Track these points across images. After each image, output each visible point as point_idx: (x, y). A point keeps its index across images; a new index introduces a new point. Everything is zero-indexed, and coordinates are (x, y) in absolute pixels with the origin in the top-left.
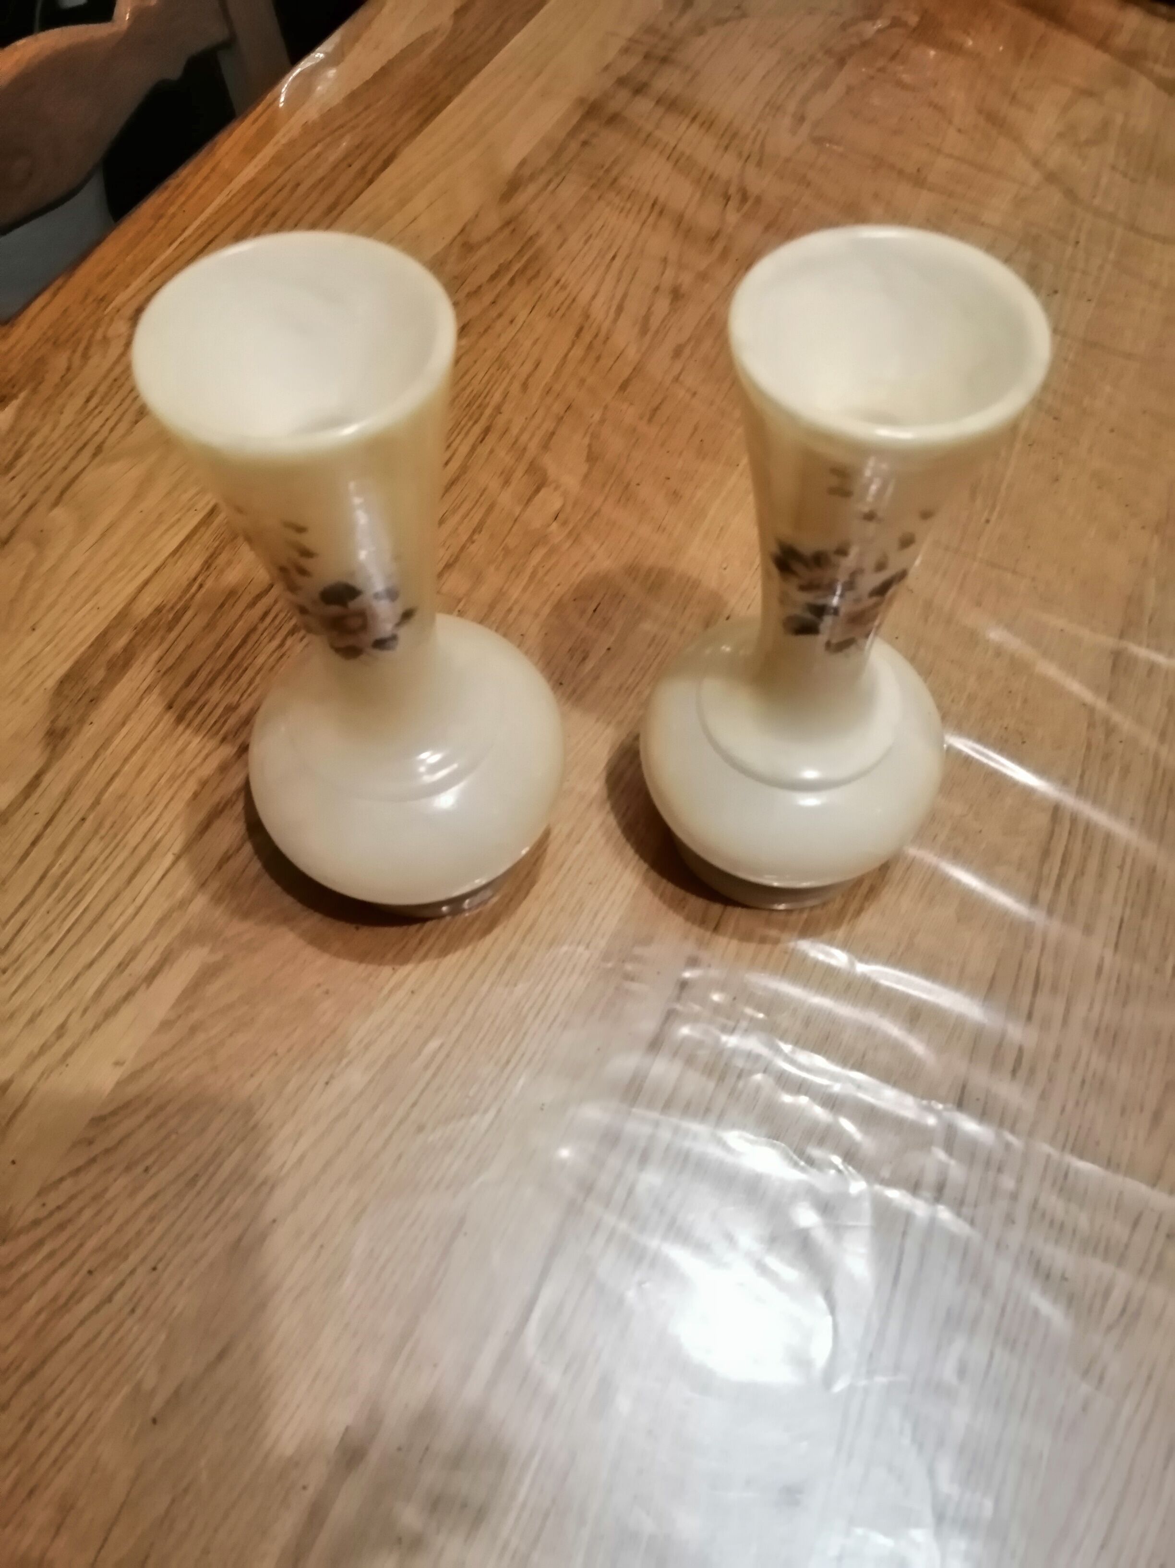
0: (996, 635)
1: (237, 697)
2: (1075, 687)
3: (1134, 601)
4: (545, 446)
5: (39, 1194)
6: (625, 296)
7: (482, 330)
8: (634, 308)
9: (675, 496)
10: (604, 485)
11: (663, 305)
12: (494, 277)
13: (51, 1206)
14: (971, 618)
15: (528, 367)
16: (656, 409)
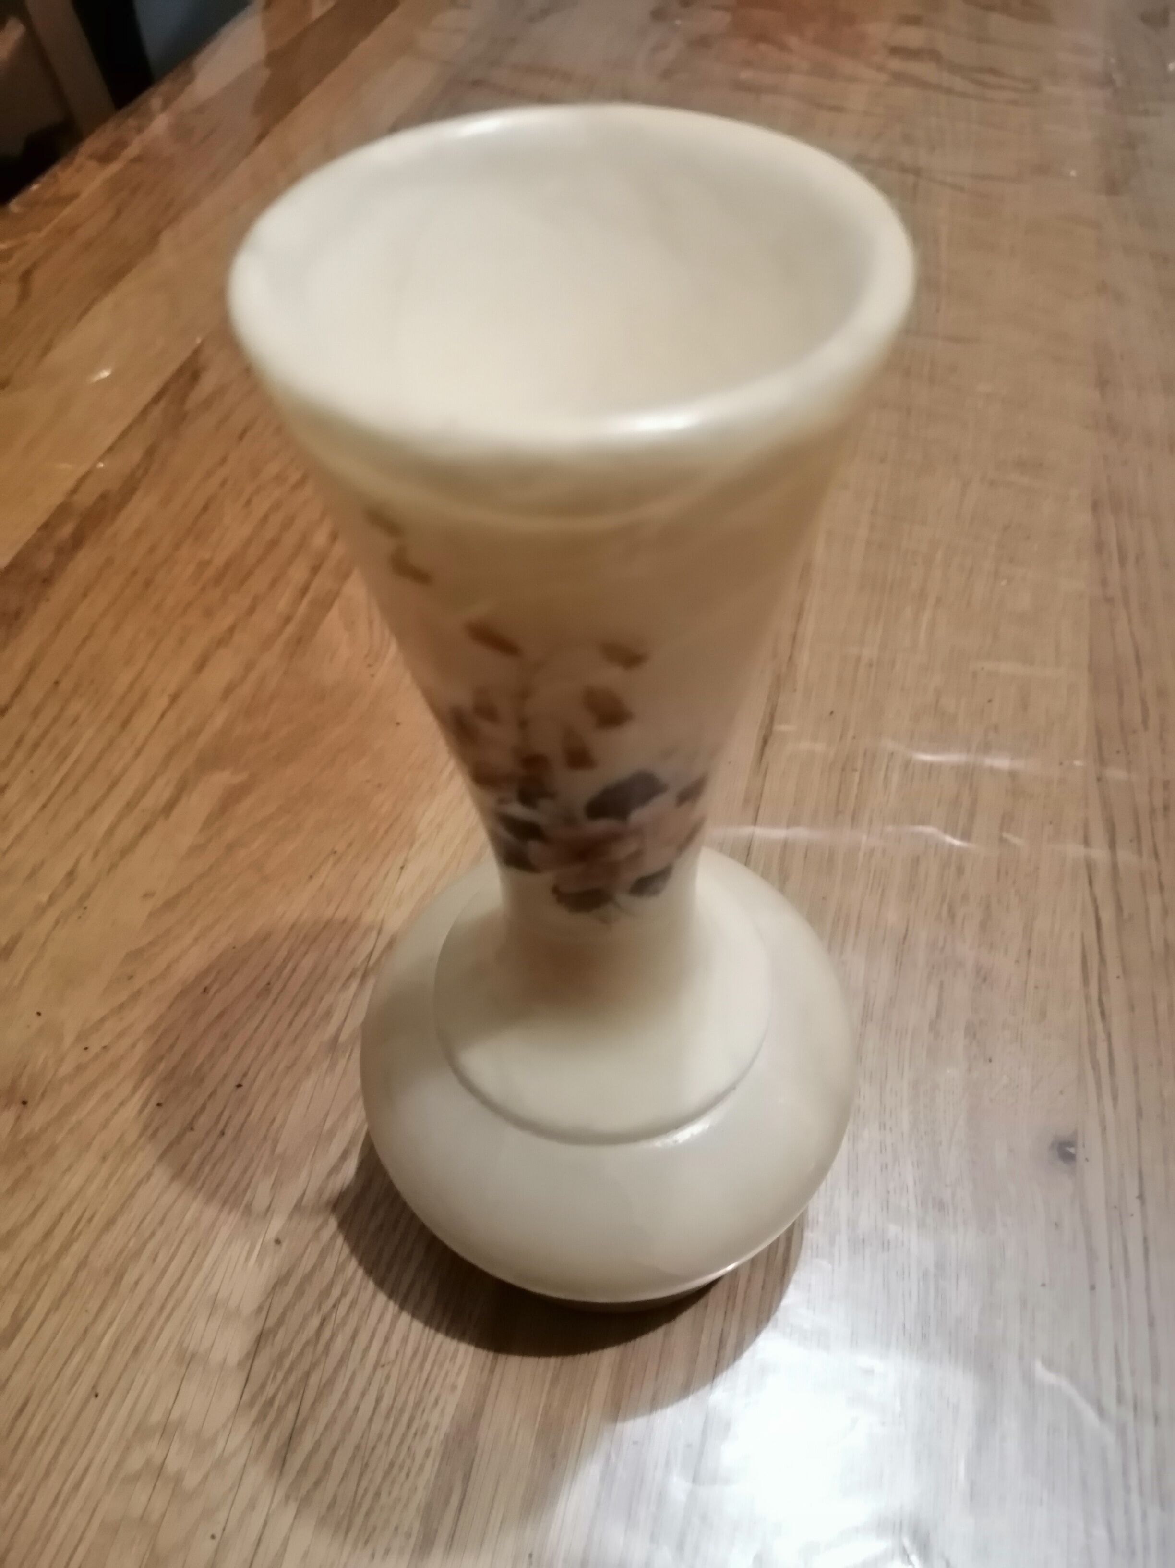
5: (78, 1040)
13: (95, 1048)
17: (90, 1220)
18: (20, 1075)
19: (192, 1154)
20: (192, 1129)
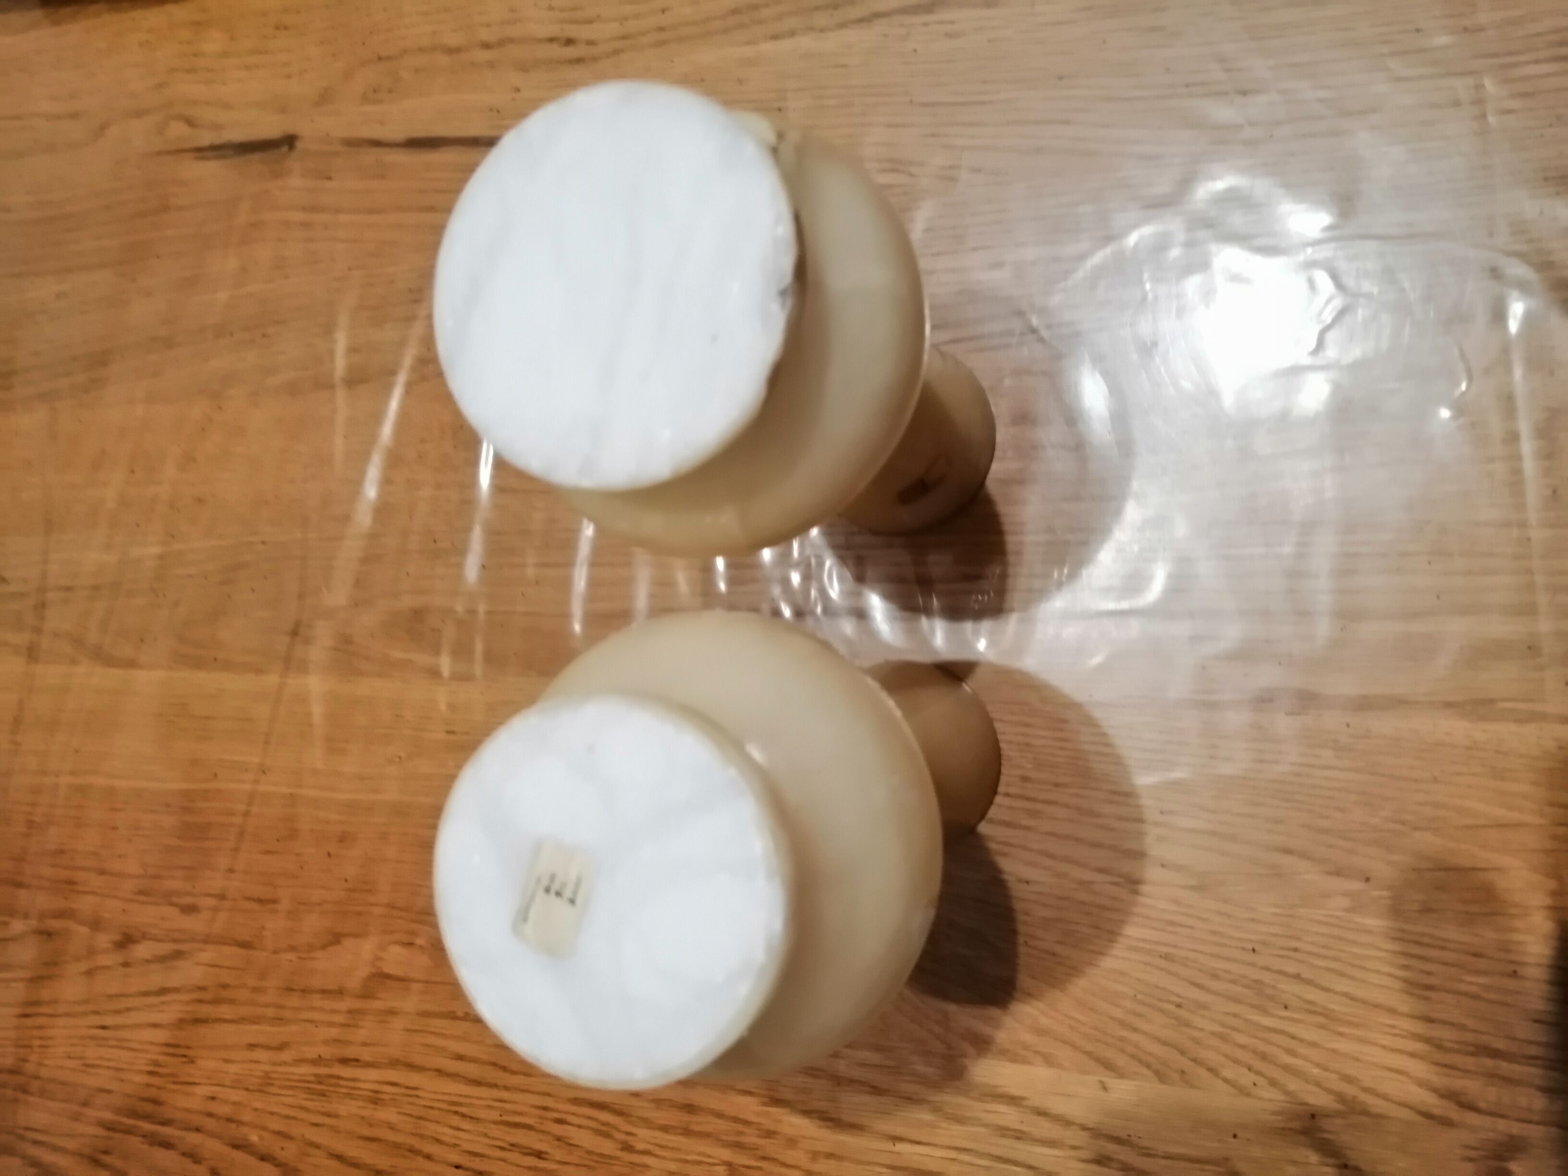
0: (371, 491)
1: (717, 1168)
2: (394, 405)
3: (293, 389)
4: (340, 992)
5: (1248, 1095)
6: (146, 994)
7: (233, 1126)
8: (157, 978)
9: (344, 839)
10: (359, 914)
11: (142, 950)
12: (167, 1145)
13: (1253, 1077)
14: (364, 518)
15: (260, 1055)
16: (260, 901)
17: (1392, 1027)
18: (1290, 1129)
19: (1319, 967)
20: (1299, 975)
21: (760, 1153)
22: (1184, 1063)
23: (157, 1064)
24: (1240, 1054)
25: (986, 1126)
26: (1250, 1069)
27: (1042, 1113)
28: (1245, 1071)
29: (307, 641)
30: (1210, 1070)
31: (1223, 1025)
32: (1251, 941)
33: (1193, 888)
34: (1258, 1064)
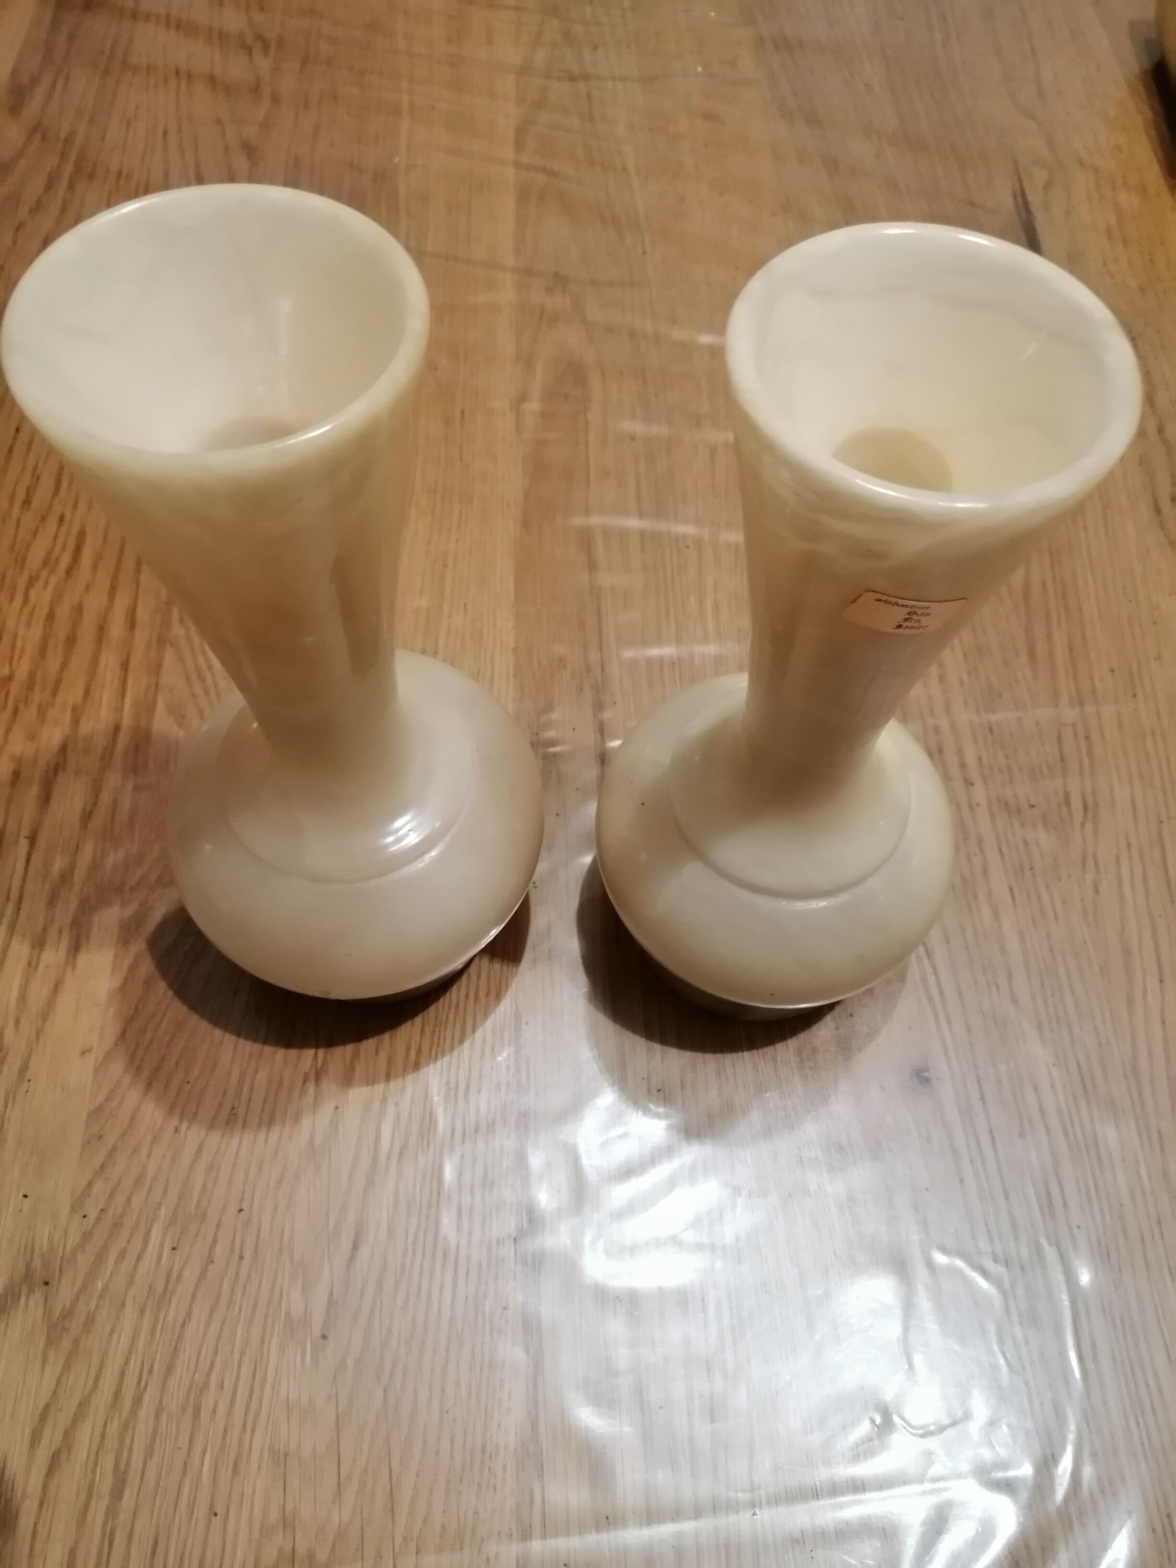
1: (7, 666)
5: (73, 1210)
12: (49, 188)
13: (93, 1214)
17: (151, 1371)
18: (32, 1258)
19: (221, 1284)
20: (212, 1262)
21: (22, 706)
22: (111, 1138)
23: (129, 176)
24: (120, 1199)
25: (45, 930)
26: (102, 1210)
27: (57, 986)
28: (101, 1207)
29: (549, 290)
30: (103, 1167)
31: (154, 1180)
32: (251, 1207)
33: (312, 1141)
34: (109, 1219)
